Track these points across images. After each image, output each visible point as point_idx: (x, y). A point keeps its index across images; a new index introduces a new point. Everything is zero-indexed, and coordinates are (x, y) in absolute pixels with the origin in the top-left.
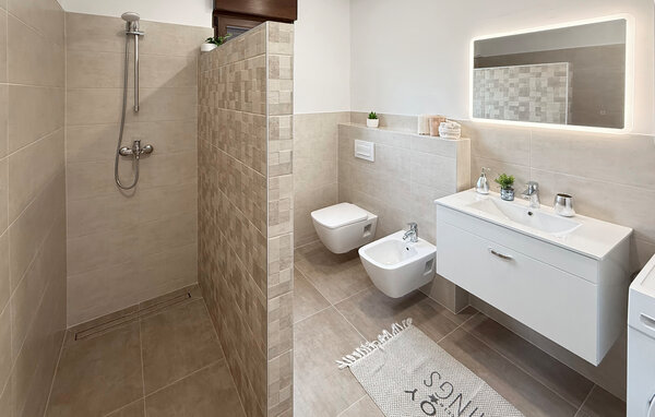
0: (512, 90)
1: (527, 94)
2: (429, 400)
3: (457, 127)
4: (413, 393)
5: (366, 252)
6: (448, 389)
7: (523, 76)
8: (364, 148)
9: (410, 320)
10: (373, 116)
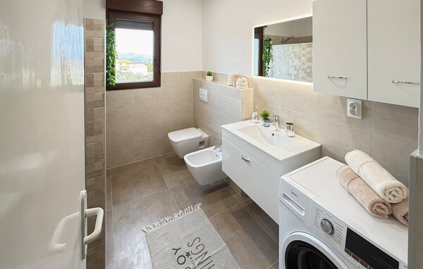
0: (303, 58)
1: (311, 61)
2: (185, 255)
3: (245, 81)
4: (177, 250)
5: (188, 157)
6: (200, 248)
7: (308, 49)
8: (204, 93)
9: (200, 204)
10: (209, 74)
